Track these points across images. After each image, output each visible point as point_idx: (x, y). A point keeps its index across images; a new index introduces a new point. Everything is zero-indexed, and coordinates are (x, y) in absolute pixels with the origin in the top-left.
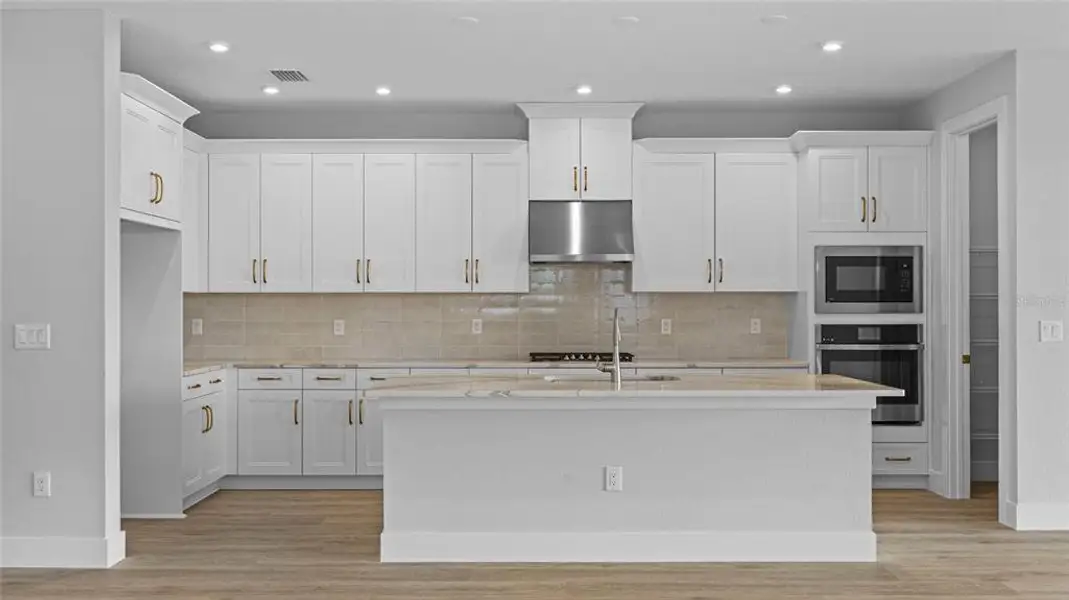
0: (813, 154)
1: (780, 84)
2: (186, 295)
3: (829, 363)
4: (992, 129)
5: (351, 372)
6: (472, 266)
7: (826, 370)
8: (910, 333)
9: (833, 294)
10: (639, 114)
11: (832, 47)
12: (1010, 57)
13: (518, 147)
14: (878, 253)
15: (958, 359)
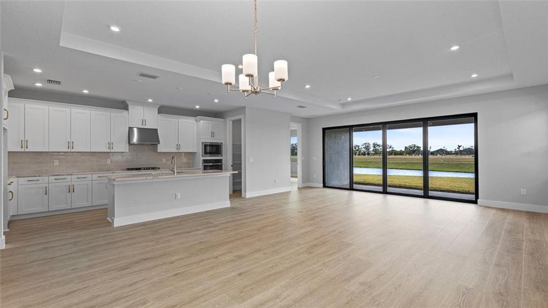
0: (201, 121)
1: (197, 105)
2: (9, 152)
3: (205, 168)
4: (240, 120)
5: (70, 176)
6: (110, 145)
7: (204, 169)
8: (220, 161)
9: (206, 153)
10: (160, 107)
11: (216, 101)
12: (245, 107)
13: (125, 112)
14: (209, 144)
15: (230, 166)
